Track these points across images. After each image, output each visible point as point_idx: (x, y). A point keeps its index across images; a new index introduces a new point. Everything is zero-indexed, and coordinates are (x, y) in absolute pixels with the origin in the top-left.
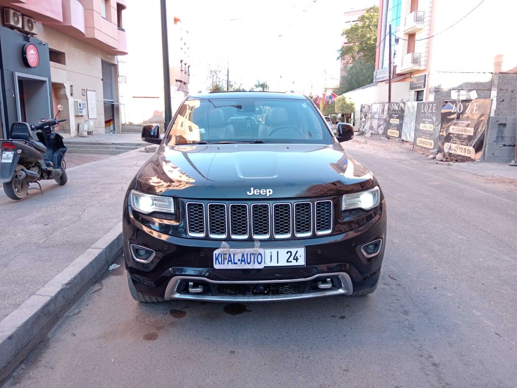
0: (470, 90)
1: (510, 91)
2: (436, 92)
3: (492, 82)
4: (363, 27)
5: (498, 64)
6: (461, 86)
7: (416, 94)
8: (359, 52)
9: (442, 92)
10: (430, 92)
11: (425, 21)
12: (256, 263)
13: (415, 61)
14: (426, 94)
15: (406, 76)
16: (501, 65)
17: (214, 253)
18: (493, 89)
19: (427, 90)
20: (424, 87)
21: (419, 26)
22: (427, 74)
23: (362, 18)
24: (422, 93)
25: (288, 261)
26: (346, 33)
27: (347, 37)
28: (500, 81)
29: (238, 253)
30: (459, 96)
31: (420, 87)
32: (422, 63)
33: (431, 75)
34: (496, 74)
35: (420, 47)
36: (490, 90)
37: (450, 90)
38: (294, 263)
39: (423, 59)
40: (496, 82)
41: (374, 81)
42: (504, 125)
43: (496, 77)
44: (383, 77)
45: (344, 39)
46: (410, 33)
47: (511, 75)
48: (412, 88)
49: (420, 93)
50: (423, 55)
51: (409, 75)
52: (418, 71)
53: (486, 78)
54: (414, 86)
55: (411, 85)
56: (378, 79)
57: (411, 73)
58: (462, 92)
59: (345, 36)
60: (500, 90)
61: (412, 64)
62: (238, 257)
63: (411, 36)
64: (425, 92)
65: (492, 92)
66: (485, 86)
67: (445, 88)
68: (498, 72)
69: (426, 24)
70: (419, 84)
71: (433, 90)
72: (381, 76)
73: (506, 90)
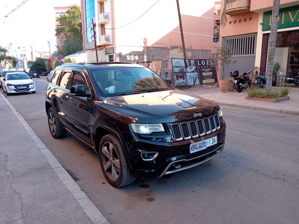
0: (135, 55)
1: (152, 56)
2: (120, 56)
3: (144, 51)
4: (69, 17)
5: (145, 43)
6: (131, 53)
7: (109, 57)
8: (69, 31)
9: (122, 56)
10: (117, 56)
11: (109, 18)
12: (204, 147)
13: (107, 39)
14: (115, 57)
15: (102, 47)
16: (146, 43)
17: (190, 146)
18: (145, 55)
19: (115, 55)
20: (114, 53)
21: (107, 21)
22: (114, 46)
23: (68, 12)
24: (112, 56)
25: (213, 143)
26: (59, 20)
27: (60, 22)
28: (147, 51)
29: (198, 144)
30: (130, 58)
31: (111, 53)
32: (111, 41)
33: (116, 47)
34: (145, 47)
35: (108, 32)
36: (144, 55)
37: (126, 55)
38: (214, 144)
39: (111, 39)
40: (146, 51)
41: (83, 49)
42: (167, 73)
43: (145, 49)
44: (89, 48)
45: (58, 23)
46: (102, 24)
47: (151, 48)
48: (106, 54)
49: (111, 57)
50: (111, 36)
51: (104, 47)
52: (109, 45)
53: (141, 49)
54: (108, 53)
55: (106, 52)
56: (86, 48)
57: (105, 46)
58: (132, 56)
59: (59, 22)
60: (148, 55)
61: (106, 41)
62: (198, 146)
63: (103, 26)
64: (114, 56)
65: (145, 56)
66: (141, 54)
67: (124, 53)
68: (146, 46)
69: (110, 20)
70: (111, 51)
71: (118, 55)
72: (88, 47)
73: (150, 55)
